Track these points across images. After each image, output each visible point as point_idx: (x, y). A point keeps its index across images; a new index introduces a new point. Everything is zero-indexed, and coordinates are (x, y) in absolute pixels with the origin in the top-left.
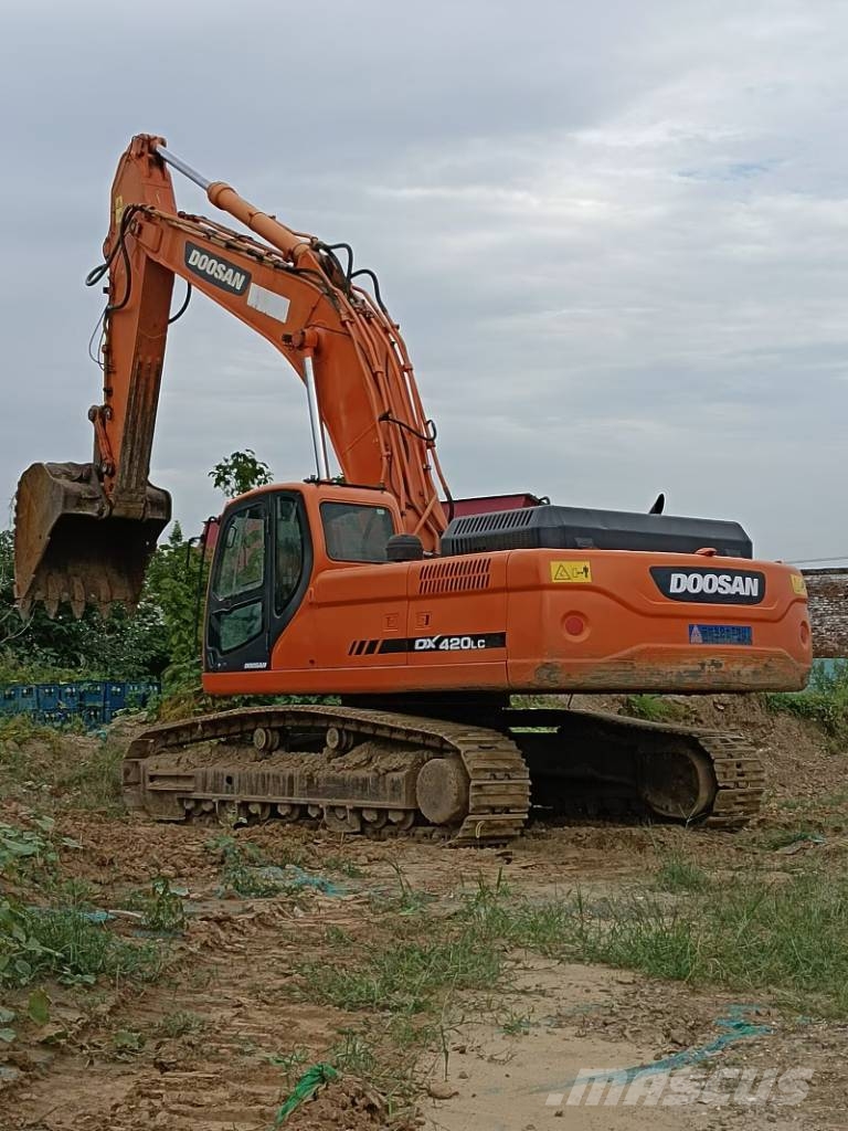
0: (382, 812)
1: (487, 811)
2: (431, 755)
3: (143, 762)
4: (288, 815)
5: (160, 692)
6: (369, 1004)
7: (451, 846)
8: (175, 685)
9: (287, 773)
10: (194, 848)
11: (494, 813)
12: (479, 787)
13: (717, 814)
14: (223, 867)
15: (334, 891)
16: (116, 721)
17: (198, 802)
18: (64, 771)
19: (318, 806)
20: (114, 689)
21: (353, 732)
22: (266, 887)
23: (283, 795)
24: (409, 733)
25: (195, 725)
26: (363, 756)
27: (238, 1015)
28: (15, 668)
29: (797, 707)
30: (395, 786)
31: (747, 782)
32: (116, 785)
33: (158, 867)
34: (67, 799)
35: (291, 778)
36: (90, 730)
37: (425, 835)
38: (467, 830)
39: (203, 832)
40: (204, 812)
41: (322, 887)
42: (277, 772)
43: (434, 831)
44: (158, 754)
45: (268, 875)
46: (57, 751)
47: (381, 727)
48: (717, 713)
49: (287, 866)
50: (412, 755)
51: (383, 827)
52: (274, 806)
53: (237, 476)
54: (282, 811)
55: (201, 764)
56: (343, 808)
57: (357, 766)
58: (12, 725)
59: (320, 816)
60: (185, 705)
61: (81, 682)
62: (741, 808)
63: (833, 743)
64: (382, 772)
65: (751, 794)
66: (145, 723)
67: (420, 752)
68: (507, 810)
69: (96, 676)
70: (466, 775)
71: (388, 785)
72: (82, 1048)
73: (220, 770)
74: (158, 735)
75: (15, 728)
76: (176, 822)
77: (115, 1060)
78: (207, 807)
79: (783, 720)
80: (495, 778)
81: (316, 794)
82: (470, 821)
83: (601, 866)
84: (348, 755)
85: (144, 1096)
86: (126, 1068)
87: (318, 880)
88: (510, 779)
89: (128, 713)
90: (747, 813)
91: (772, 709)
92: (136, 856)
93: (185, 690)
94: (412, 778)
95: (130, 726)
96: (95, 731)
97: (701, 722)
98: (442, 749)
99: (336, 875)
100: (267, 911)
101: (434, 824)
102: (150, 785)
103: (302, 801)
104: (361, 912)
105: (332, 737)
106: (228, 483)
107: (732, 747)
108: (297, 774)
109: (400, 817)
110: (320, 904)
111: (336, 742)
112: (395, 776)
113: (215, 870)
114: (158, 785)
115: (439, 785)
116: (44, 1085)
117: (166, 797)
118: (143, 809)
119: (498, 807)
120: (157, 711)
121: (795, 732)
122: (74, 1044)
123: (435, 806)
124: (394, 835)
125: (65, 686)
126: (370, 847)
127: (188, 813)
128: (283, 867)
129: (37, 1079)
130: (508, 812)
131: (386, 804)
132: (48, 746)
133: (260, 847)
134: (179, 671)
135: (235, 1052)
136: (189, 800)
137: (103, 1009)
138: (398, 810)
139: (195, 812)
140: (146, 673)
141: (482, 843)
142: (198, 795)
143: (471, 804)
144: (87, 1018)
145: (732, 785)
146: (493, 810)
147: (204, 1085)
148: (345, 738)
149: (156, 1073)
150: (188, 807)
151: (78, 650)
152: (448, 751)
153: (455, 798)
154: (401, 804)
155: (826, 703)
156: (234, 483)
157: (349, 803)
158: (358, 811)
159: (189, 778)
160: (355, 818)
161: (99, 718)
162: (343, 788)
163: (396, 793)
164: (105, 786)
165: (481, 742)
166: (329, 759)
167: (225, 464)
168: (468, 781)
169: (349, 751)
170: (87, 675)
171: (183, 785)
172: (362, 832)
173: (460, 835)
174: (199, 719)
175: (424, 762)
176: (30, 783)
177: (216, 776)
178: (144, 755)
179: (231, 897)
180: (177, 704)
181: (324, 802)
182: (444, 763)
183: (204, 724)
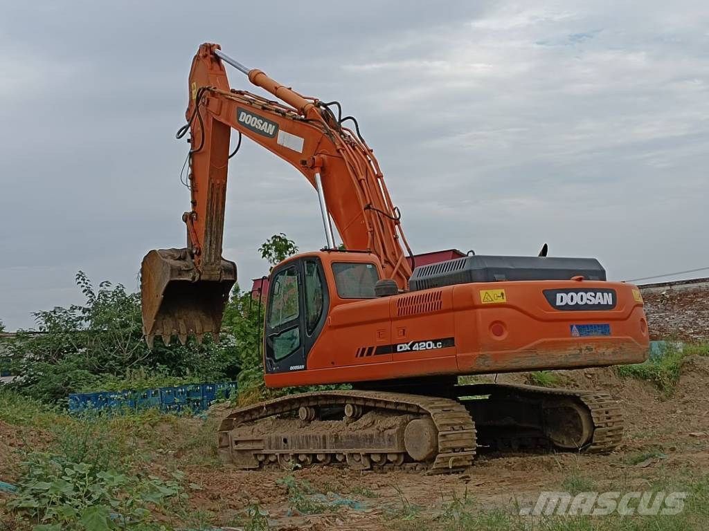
0: (383, 455)
1: (450, 451)
2: (412, 417)
3: (230, 433)
4: (324, 461)
5: (236, 388)
7: (429, 474)
8: (246, 383)
9: (322, 434)
10: (269, 485)
11: (454, 452)
12: (444, 436)
13: (595, 444)
14: (288, 496)
15: (359, 508)
16: (211, 408)
17: (267, 456)
18: (181, 441)
19: (342, 454)
20: (208, 388)
21: (362, 406)
22: (316, 506)
23: (320, 448)
24: (397, 404)
25: (262, 407)
26: (369, 420)
28: (146, 379)
29: (638, 373)
30: (390, 438)
31: (613, 423)
32: (214, 448)
33: (247, 497)
34: (184, 459)
35: (324, 438)
36: (195, 414)
37: (412, 468)
38: (438, 463)
39: (271, 475)
40: (270, 462)
41: (352, 505)
42: (315, 434)
43: (417, 465)
44: (240, 427)
45: (317, 499)
46: (176, 429)
47: (380, 401)
48: (587, 379)
49: (328, 493)
50: (400, 418)
51: (384, 465)
52: (314, 455)
53: (276, 251)
54: (320, 458)
55: (268, 431)
56: (359, 454)
57: (365, 427)
58: (147, 414)
59: (344, 460)
60: (253, 395)
61: (187, 385)
62: (609, 439)
63: (662, 394)
64: (382, 430)
65: (616, 430)
66: (229, 408)
67: (404, 416)
68: (462, 449)
69: (196, 380)
70: (436, 428)
71: (386, 437)
73: (280, 435)
74: (238, 415)
75: (149, 416)
76: (254, 469)
78: (272, 459)
79: (630, 381)
80: (454, 430)
81: (341, 447)
82: (440, 458)
83: (526, 481)
84: (360, 421)
87: (349, 501)
88: (463, 429)
89: (218, 402)
90: (614, 442)
91: (622, 376)
92: (233, 492)
93: (252, 385)
94: (401, 431)
95: (220, 410)
96: (199, 415)
97: (577, 386)
98: (419, 413)
99: (359, 497)
100: (319, 523)
101: (417, 461)
102: (235, 447)
103: (333, 451)
104: (378, 520)
105: (348, 410)
106: (270, 255)
107: (601, 401)
108: (328, 434)
109: (395, 458)
110: (352, 515)
111: (351, 413)
112: (391, 432)
113: (283, 498)
114: (241, 447)
115: (419, 437)
117: (247, 454)
118: (232, 462)
119: (457, 448)
120: (236, 400)
121: (637, 388)
123: (417, 449)
124: (392, 469)
125: (177, 388)
126: (378, 478)
127: (261, 463)
128: (325, 494)
130: (463, 451)
131: (387, 450)
132: (171, 426)
133: (310, 482)
134: (248, 375)
136: (261, 455)
138: (394, 454)
139: (264, 462)
140: (224, 377)
141: (446, 471)
142: (265, 451)
143: (440, 447)
145: (604, 425)
146: (454, 450)
148: (356, 410)
150: (261, 459)
151: (182, 365)
152: (423, 414)
153: (429, 443)
154: (395, 449)
155: (656, 369)
156: (274, 255)
157: (362, 451)
158: (368, 455)
159: (260, 441)
160: (366, 459)
161: (200, 406)
162: (357, 441)
163: (392, 443)
164: (208, 449)
165: (443, 407)
166: (347, 424)
167: (268, 243)
168: (437, 432)
169: (360, 418)
170: (191, 380)
171: (256, 446)
172: (371, 469)
173: (434, 467)
174: (264, 403)
175: (407, 422)
176: (161, 450)
177: (277, 438)
178: (231, 428)
179: (296, 515)
180: (248, 395)
181: (346, 451)
182: (422, 422)
183: (267, 406)
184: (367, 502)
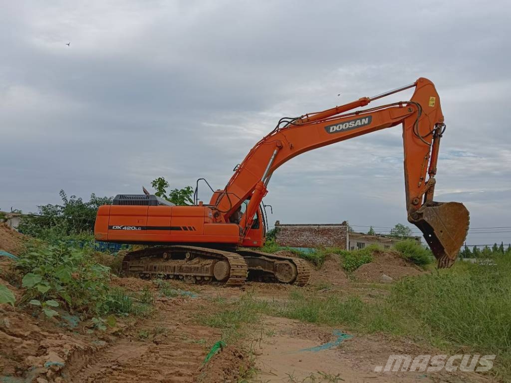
0: (202, 277)
1: (235, 277)
2: (219, 260)
3: (128, 262)
4: (173, 278)
6: (220, 326)
7: (224, 287)
9: (173, 266)
12: (233, 270)
13: (297, 281)
15: (194, 296)
16: (119, 251)
17: (145, 274)
19: (182, 275)
21: (195, 253)
22: (174, 294)
23: (172, 272)
24: (212, 253)
26: (197, 261)
27: (178, 328)
30: (207, 269)
31: (306, 273)
36: (111, 253)
37: (215, 284)
38: (229, 282)
40: (146, 277)
41: (190, 295)
42: (170, 265)
43: (218, 283)
44: (133, 260)
47: (203, 252)
49: (178, 289)
50: (212, 260)
51: (202, 282)
54: (171, 277)
55: (147, 263)
56: (190, 276)
57: (195, 263)
59: (183, 278)
62: (304, 280)
64: (203, 265)
65: (307, 276)
67: (215, 259)
68: (240, 277)
70: (230, 266)
71: (205, 269)
72: (127, 336)
73: (153, 265)
77: (139, 340)
80: (238, 267)
81: (182, 272)
82: (230, 280)
84: (193, 261)
85: (153, 352)
86: (144, 343)
87: (189, 293)
88: (242, 268)
89: (123, 249)
94: (213, 267)
95: (124, 253)
96: (113, 254)
98: (222, 258)
99: (193, 292)
100: (176, 300)
101: (218, 281)
102: (130, 269)
103: (178, 274)
105: (188, 256)
106: (156, 186)
108: (176, 266)
109: (208, 279)
110: (191, 299)
112: (207, 266)
114: (132, 269)
115: (221, 270)
116: (115, 348)
117: (135, 273)
120: (131, 250)
122: (124, 334)
123: (219, 275)
124: (206, 284)
126: (199, 287)
127: (141, 277)
129: (112, 345)
131: (204, 275)
135: (180, 339)
136: (142, 274)
137: (132, 324)
138: (207, 276)
139: (144, 277)
141: (233, 286)
142: (145, 272)
143: (231, 275)
144: (127, 327)
145: (302, 273)
146: (237, 277)
147: (173, 349)
148: (192, 256)
149: (155, 345)
152: (224, 259)
153: (226, 273)
154: (209, 274)
156: (158, 186)
157: (192, 275)
158: (195, 277)
159: (142, 267)
160: (194, 279)
161: (114, 251)
162: (190, 270)
163: (207, 272)
165: (234, 257)
166: (186, 262)
168: (230, 268)
169: (193, 259)
171: (140, 269)
172: (196, 283)
173: (227, 284)
175: (216, 262)
177: (151, 266)
178: (128, 260)
181: (184, 274)
182: (223, 263)
184: (197, 295)
